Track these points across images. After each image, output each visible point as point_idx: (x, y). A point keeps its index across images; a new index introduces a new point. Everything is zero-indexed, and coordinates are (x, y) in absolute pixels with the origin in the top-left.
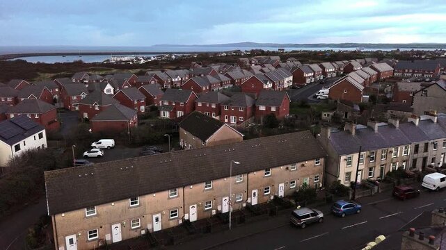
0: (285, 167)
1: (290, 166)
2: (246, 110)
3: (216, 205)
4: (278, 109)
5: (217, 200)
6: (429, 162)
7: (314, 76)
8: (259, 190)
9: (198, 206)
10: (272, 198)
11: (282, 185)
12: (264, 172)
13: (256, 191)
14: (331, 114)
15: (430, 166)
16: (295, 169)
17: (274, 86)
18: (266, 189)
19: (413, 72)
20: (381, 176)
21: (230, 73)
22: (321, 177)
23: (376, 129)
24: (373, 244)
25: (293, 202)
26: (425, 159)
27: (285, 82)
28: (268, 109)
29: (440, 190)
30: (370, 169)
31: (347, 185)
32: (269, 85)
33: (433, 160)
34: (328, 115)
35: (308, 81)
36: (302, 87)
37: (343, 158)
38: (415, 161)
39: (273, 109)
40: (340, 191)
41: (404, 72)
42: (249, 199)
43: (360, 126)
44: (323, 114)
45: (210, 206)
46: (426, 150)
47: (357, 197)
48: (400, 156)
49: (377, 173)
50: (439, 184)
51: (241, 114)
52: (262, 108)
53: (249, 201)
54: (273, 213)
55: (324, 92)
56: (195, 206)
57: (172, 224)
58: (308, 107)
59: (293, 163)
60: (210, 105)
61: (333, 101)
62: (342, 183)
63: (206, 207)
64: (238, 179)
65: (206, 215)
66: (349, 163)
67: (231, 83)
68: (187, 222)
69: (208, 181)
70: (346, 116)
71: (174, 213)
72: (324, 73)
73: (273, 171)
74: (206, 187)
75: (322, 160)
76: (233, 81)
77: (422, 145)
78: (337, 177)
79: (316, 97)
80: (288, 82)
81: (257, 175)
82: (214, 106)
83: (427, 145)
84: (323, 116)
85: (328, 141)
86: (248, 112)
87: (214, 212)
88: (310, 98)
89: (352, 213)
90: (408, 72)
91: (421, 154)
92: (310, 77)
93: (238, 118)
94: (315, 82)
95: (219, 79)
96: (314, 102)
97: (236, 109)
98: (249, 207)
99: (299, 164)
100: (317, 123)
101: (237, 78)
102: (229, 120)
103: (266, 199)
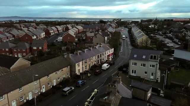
0: (55, 72)
1: (57, 72)
2: (26, 49)
3: (26, 97)
4: (42, 48)
5: (26, 95)
6: (102, 61)
7: (54, 32)
8: (45, 85)
9: (16, 100)
10: (51, 87)
11: (55, 80)
12: (47, 77)
13: (44, 86)
14: (65, 47)
15: (103, 62)
16: (59, 72)
17: (37, 38)
18: (48, 84)
19: (89, 29)
20: (89, 68)
21: (11, 32)
22: (69, 74)
23: (85, 52)
24: (94, 93)
25: (61, 86)
26: (101, 60)
27: (42, 35)
28: (38, 48)
29: (107, 69)
30: (86, 67)
31: (79, 74)
32: (35, 37)
33: (103, 60)
34: (64, 48)
35: (52, 34)
36: (50, 37)
37: (77, 64)
38: (98, 61)
39: (40, 48)
40: (77, 77)
41: (86, 29)
42: (41, 90)
43: (80, 51)
45: (23, 99)
47: (83, 78)
48: (94, 60)
49: (88, 68)
50: (107, 67)
51: (24, 52)
52: (35, 48)
53: (41, 91)
54: (54, 93)
55: (60, 39)
56: (15, 101)
58: (56, 45)
59: (58, 70)
60: (5, 50)
61: (65, 42)
62: (77, 74)
63: (21, 100)
64: (36, 83)
65: (21, 103)
66: (79, 66)
67: (13, 37)
69: (20, 87)
70: (71, 48)
72: (58, 31)
73: (51, 75)
74: (19, 90)
75: (69, 67)
76: (14, 36)
77: (100, 55)
78: (75, 72)
79: (57, 41)
80: (43, 35)
81: (44, 79)
82: (7, 50)
83: (101, 55)
84: (63, 49)
85: (70, 59)
86: (28, 51)
87: (25, 101)
88: (55, 41)
89: (84, 84)
90: (88, 29)
91: (100, 58)
92: (52, 32)
93: (23, 54)
94: (55, 34)
95: (6, 35)
96: (57, 43)
97: (21, 50)
98: (42, 94)
99: (61, 70)
100: (60, 52)
101: (16, 34)
102: (18, 56)
103: (49, 88)
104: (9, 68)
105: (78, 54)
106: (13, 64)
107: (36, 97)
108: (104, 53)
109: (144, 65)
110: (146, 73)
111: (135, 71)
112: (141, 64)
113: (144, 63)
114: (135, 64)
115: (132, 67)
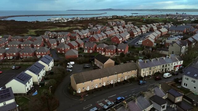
1: (128, 72)
4: (124, 50)
5: (110, 81)
6: (167, 70)
7: (138, 34)
10: (124, 80)
11: (126, 77)
13: (119, 78)
14: (142, 52)
15: (167, 71)
17: (123, 40)
18: (122, 78)
19: (176, 31)
20: (153, 74)
21: (106, 32)
22: (136, 74)
23: (152, 61)
25: (129, 81)
28: (121, 50)
29: (168, 78)
30: (150, 72)
31: (143, 77)
32: (121, 39)
33: (168, 69)
35: (135, 36)
36: (133, 38)
37: (142, 69)
38: (163, 70)
39: (123, 50)
40: (141, 78)
41: (172, 31)
42: (118, 80)
43: (148, 60)
44: (140, 51)
45: (108, 82)
46: (166, 66)
47: (145, 80)
48: (158, 68)
50: (167, 76)
51: (112, 52)
52: (119, 50)
54: (124, 84)
55: (140, 42)
56: (105, 82)
57: (100, 86)
58: (135, 48)
59: (129, 71)
60: (101, 48)
61: (143, 46)
62: (142, 76)
64: (115, 76)
65: (108, 84)
66: (144, 71)
68: (103, 86)
69: (108, 76)
70: (147, 53)
71: (100, 84)
72: (142, 32)
73: (124, 73)
74: (108, 78)
75: (137, 70)
76: (107, 36)
78: (140, 74)
79: (138, 43)
80: (128, 37)
81: (120, 75)
82: (103, 49)
83: (166, 65)
84: (140, 53)
85: (138, 65)
86: (115, 51)
87: (109, 84)
88: (136, 44)
89: (143, 84)
90: (174, 31)
91: (165, 68)
92: (136, 34)
94: (138, 36)
96: (137, 46)
97: (111, 50)
98: (118, 82)
99: (131, 71)
100: (137, 55)
101: (109, 34)
102: (108, 54)
103: (122, 80)
104: (103, 64)
105: (146, 62)
106: (106, 62)
107: (114, 83)
108: (170, 64)
109: (194, 82)
110: (195, 88)
111: (187, 84)
112: (192, 80)
113: (194, 80)
114: (188, 79)
115: (184, 81)
